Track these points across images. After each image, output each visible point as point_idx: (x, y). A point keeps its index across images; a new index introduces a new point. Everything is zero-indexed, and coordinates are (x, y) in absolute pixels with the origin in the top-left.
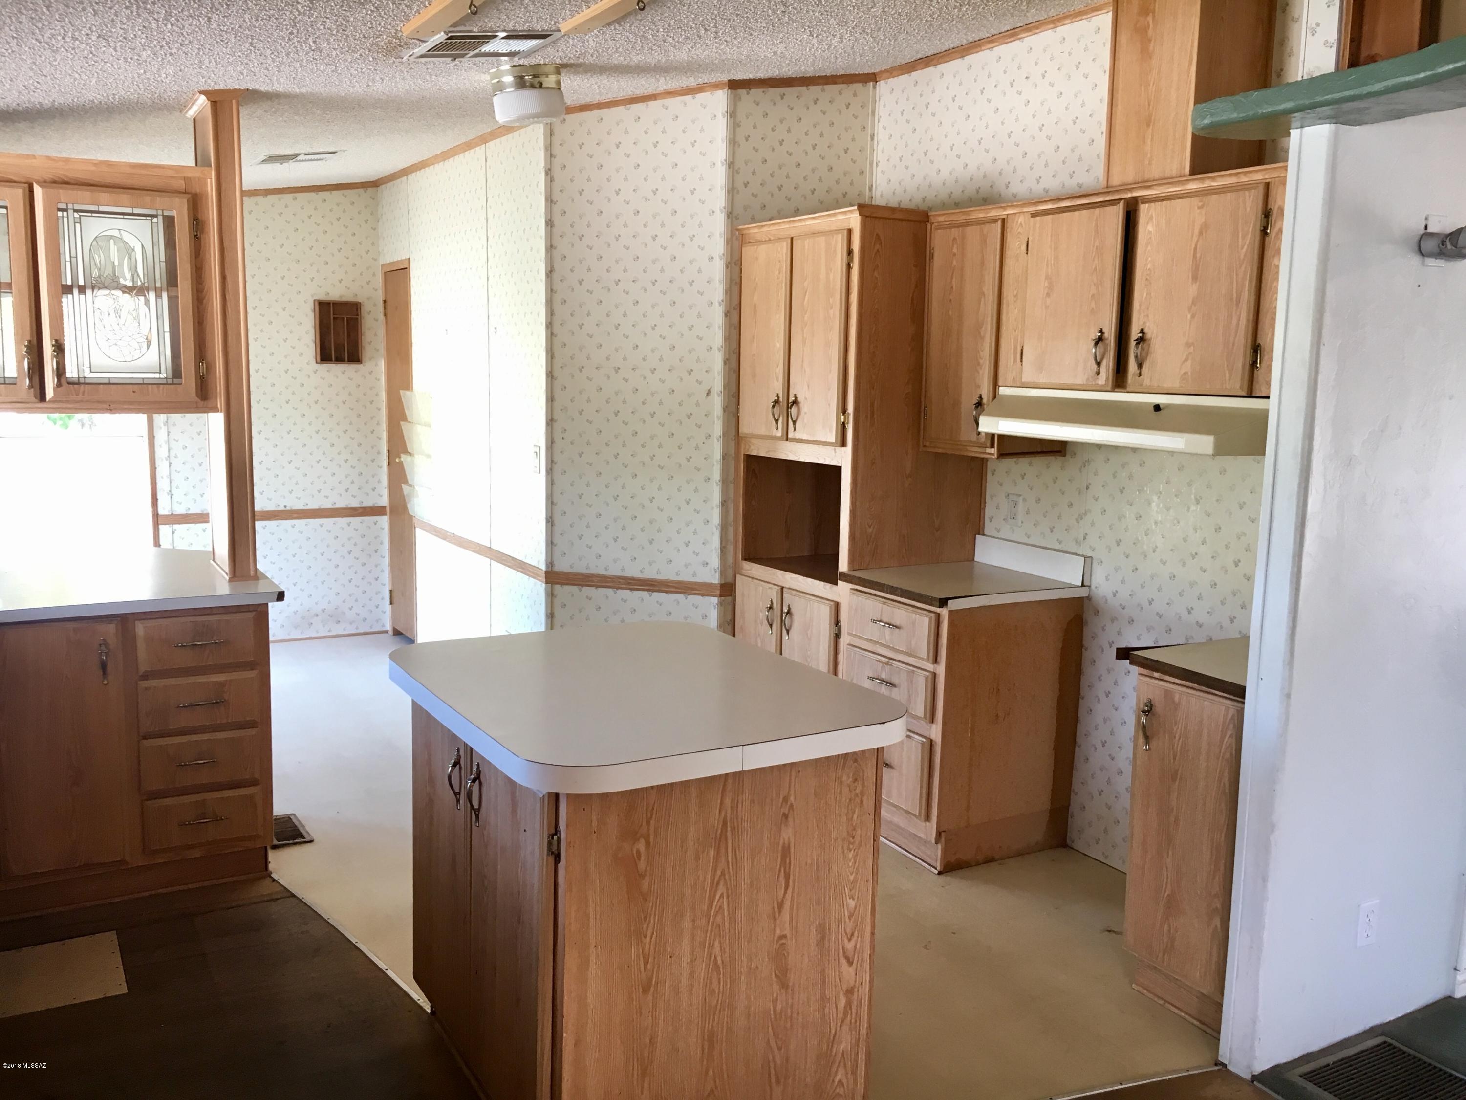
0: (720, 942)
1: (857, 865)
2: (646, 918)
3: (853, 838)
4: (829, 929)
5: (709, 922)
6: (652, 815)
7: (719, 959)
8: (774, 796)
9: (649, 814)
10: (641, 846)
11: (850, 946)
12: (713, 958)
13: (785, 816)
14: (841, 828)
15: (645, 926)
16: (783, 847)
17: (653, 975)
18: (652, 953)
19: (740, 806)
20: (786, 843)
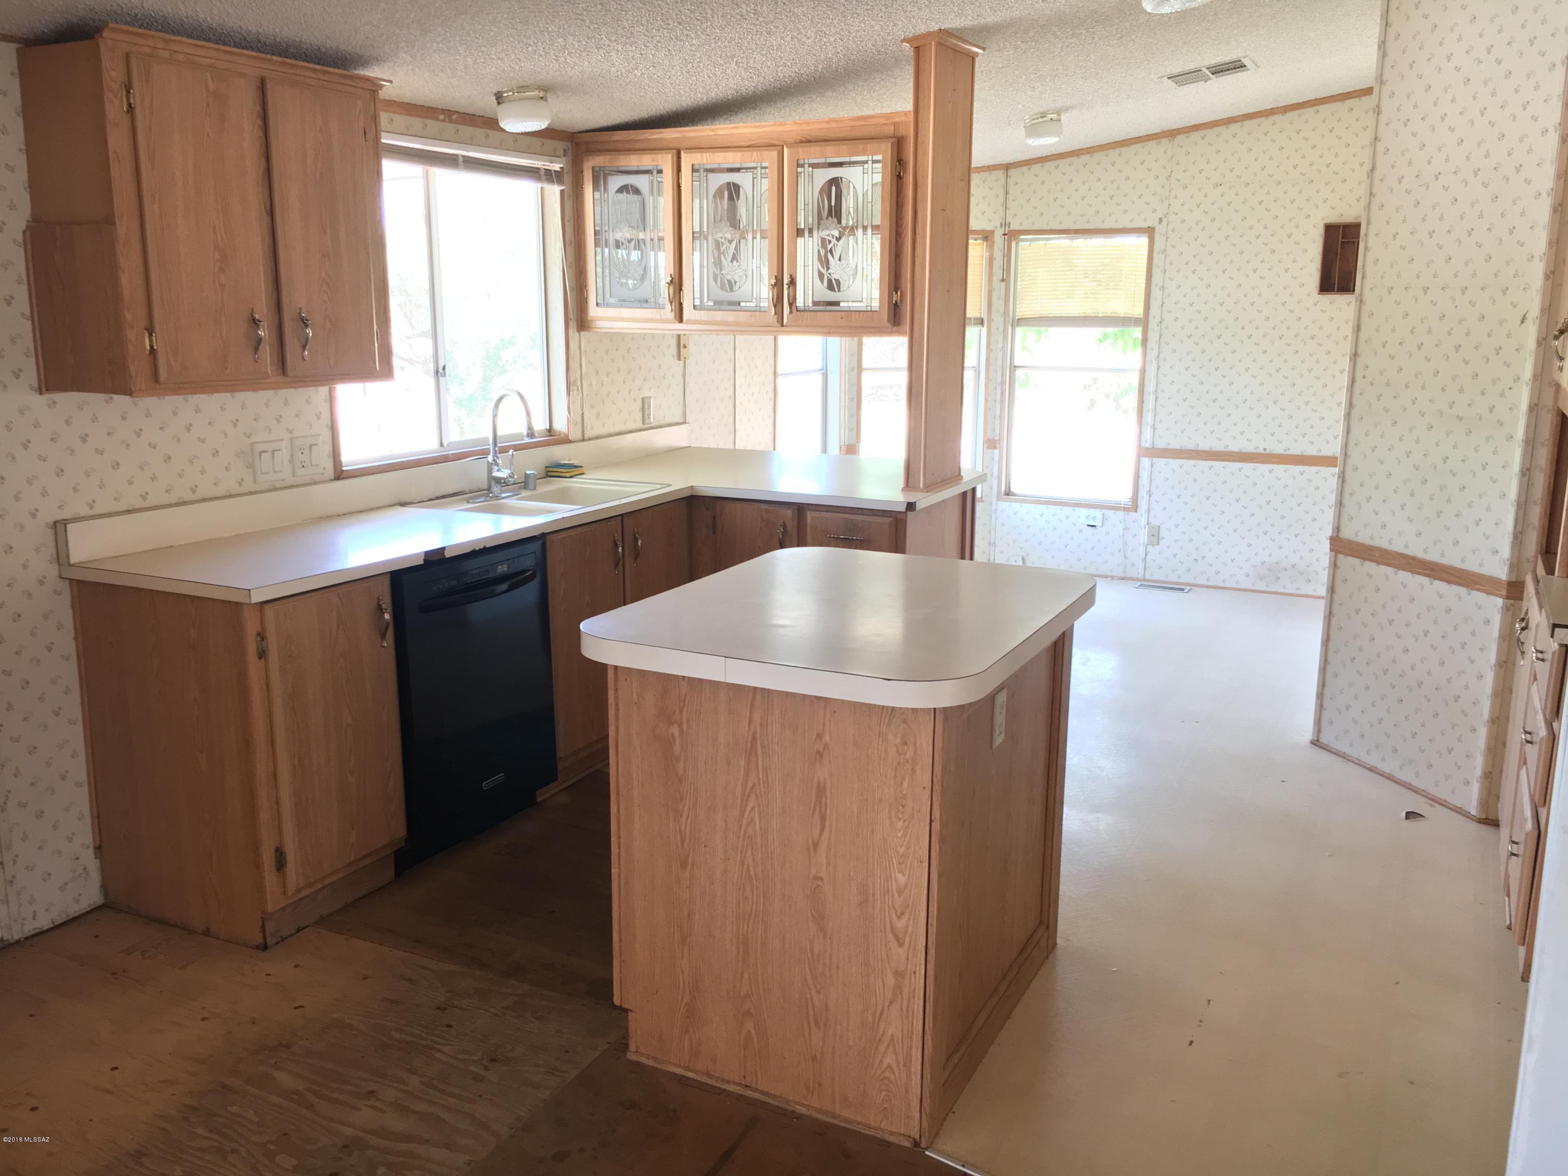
0: (752, 854)
1: (908, 838)
2: (681, 799)
3: (903, 807)
4: (873, 895)
5: (741, 829)
6: (684, 705)
7: (751, 868)
8: (807, 728)
9: (682, 705)
10: (675, 730)
11: (900, 924)
12: (746, 866)
13: (820, 754)
14: (887, 790)
15: (681, 807)
16: (819, 787)
17: (689, 855)
18: (688, 835)
19: (769, 727)
20: (822, 780)
